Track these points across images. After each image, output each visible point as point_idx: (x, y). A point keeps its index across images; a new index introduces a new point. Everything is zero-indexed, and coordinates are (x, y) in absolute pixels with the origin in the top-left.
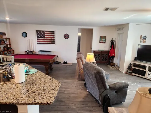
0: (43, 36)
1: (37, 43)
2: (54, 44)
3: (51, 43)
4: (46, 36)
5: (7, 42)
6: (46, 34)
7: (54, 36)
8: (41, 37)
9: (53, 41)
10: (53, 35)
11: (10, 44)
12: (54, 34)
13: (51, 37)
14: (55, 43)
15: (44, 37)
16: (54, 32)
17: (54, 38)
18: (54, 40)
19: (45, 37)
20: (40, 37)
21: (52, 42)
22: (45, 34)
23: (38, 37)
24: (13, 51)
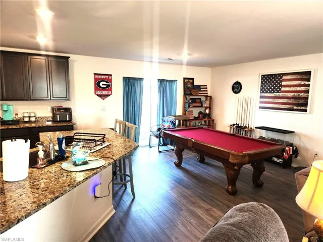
0: (274, 88)
1: (260, 108)
2: (306, 111)
3: (295, 108)
4: (283, 89)
5: (206, 104)
6: (284, 83)
7: (309, 85)
8: (270, 92)
9: (301, 101)
10: (306, 83)
11: (210, 108)
12: (309, 80)
13: (298, 89)
14: (308, 109)
15: (278, 92)
16: (309, 73)
17: (308, 92)
18: (307, 98)
19: (280, 90)
20: (267, 92)
21: (300, 104)
22: (281, 82)
23: (263, 92)
24: (213, 120)
